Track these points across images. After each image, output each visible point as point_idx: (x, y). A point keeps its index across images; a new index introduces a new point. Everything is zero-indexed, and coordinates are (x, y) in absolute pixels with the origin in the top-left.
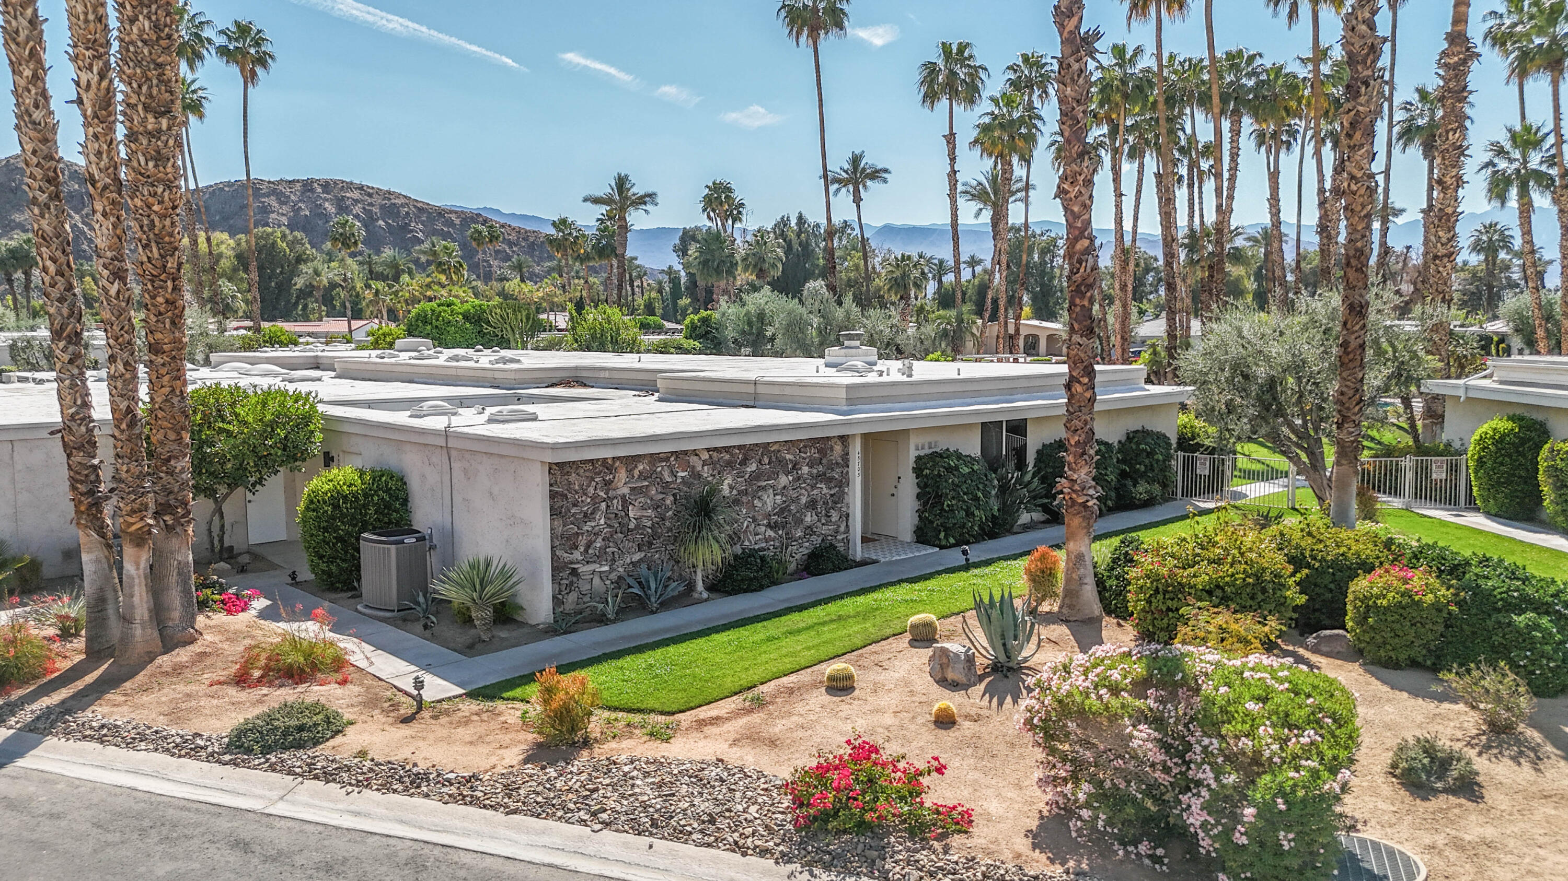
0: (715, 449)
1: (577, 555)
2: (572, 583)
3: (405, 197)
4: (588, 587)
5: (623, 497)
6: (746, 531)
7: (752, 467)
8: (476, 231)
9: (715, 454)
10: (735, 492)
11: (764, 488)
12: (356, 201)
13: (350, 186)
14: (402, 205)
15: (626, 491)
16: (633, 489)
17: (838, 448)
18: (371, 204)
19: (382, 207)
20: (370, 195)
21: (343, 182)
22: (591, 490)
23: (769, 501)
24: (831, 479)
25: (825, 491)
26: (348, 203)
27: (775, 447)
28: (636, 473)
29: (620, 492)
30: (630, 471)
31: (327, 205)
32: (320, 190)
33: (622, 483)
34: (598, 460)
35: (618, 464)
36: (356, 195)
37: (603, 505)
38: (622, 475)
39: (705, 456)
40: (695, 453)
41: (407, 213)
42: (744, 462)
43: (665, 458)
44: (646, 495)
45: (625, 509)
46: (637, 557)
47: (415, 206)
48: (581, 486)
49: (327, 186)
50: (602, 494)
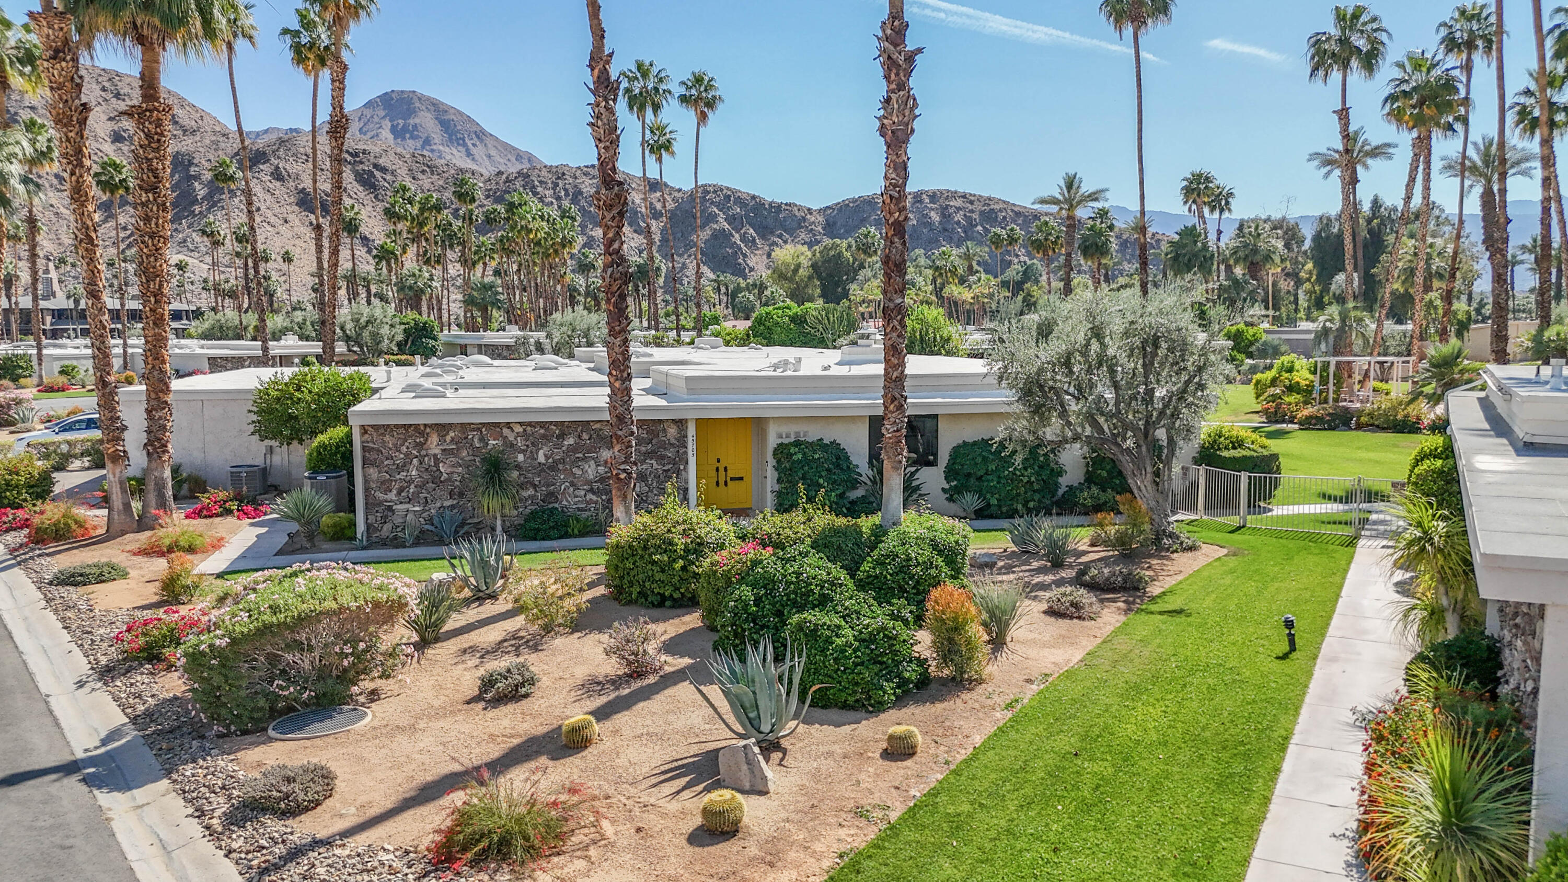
0: (530, 424)
1: (392, 496)
2: (386, 517)
3: (1004, 202)
4: (401, 520)
5: (435, 456)
6: (563, 493)
7: (570, 441)
8: (995, 234)
9: (529, 428)
10: (550, 460)
11: (585, 459)
12: (959, 209)
13: (954, 195)
14: (1001, 211)
15: (437, 451)
16: (444, 450)
17: (672, 431)
18: (972, 211)
19: (982, 213)
20: (972, 203)
21: (948, 191)
22: (404, 449)
23: (591, 471)
24: (662, 457)
25: (655, 466)
26: (951, 211)
27: (598, 426)
28: (448, 438)
29: (432, 452)
30: (442, 437)
31: (932, 214)
32: (927, 200)
33: (434, 445)
34: (411, 425)
35: (428, 430)
36: (959, 203)
37: (415, 461)
38: (434, 439)
39: (518, 429)
40: (508, 425)
41: (1005, 218)
42: (562, 436)
43: (479, 427)
44: (456, 456)
45: (436, 465)
46: (448, 503)
47: (1012, 210)
48: (395, 445)
49: (933, 197)
50: (415, 452)
